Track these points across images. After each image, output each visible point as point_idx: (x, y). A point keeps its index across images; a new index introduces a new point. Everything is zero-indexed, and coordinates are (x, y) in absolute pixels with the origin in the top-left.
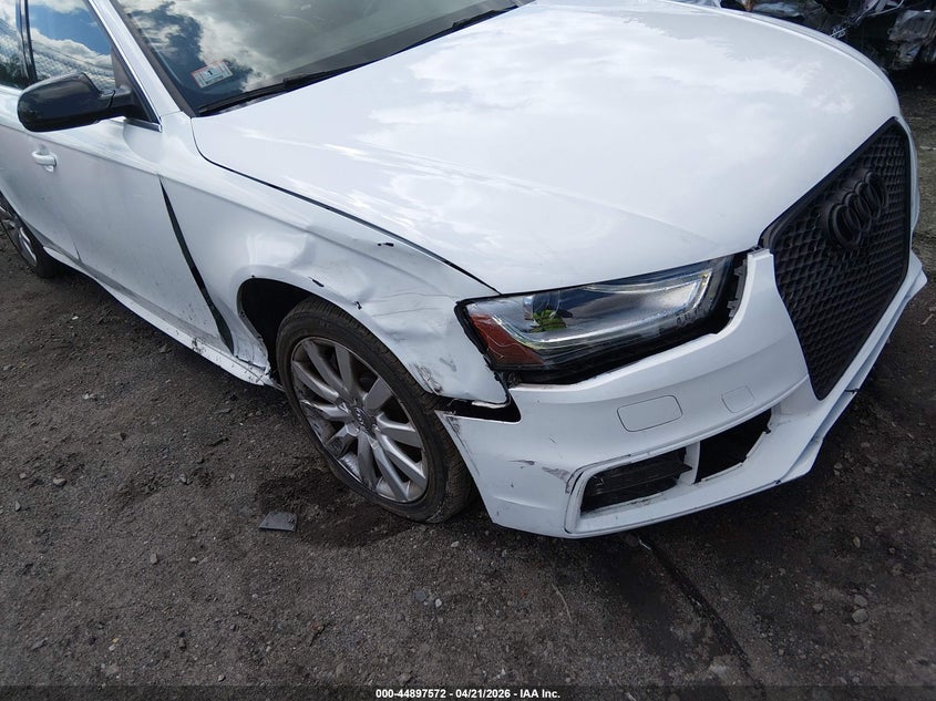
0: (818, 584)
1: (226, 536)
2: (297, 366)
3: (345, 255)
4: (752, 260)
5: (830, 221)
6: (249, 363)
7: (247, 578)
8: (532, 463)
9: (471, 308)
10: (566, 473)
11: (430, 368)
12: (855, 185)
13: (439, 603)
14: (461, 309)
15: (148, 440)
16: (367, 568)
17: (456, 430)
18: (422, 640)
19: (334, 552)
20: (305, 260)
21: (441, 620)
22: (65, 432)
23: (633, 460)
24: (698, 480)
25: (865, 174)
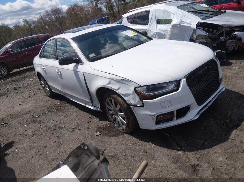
0: (199, 140)
1: (92, 136)
2: (106, 104)
3: (115, 82)
4: (182, 80)
5: (198, 75)
6: (96, 107)
7: (96, 142)
8: (147, 114)
9: (137, 89)
10: (152, 115)
11: (130, 100)
12: (204, 69)
13: (130, 144)
14: (135, 89)
15: (76, 122)
16: (117, 140)
17: (134, 109)
18: (127, 149)
19: (111, 138)
20: (109, 83)
21: (131, 147)
22: (59, 122)
23: (164, 113)
24: (177, 119)
25: (206, 68)
